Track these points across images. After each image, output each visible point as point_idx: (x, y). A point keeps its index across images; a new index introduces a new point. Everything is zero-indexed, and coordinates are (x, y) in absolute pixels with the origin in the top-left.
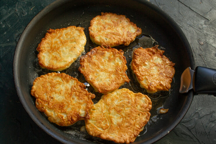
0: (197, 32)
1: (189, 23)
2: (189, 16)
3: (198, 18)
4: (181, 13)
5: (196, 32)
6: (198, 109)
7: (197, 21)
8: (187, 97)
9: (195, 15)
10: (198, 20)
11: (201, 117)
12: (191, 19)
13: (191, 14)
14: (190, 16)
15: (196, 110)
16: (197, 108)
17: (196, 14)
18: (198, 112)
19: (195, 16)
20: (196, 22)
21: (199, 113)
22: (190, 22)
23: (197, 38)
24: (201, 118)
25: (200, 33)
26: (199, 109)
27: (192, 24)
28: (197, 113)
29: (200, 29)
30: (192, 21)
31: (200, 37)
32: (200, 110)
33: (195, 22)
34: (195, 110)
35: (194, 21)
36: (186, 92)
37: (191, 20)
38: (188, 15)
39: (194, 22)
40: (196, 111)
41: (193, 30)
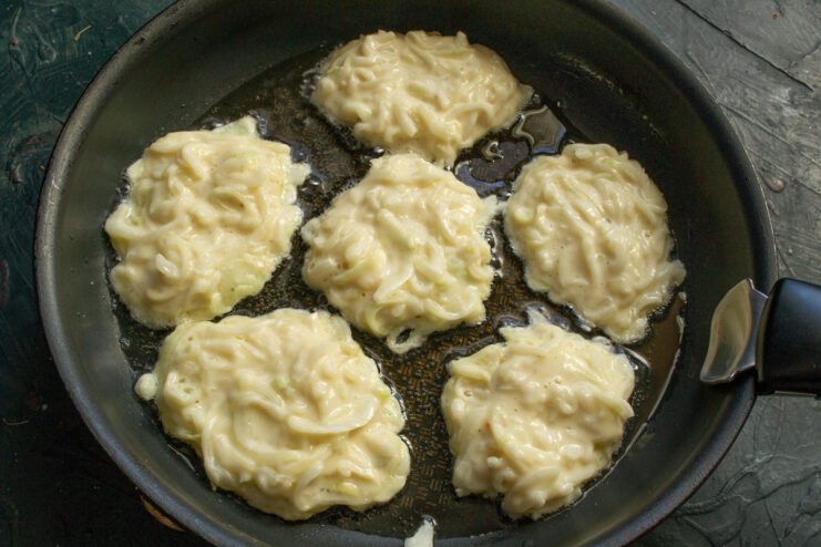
0: (759, 138)
1: (726, 100)
2: (728, 71)
3: (763, 78)
4: (694, 58)
5: (755, 139)
6: (752, 460)
7: (757, 92)
8: (727, 399)
9: (751, 64)
10: (764, 88)
11: (766, 493)
12: (733, 81)
13: (735, 60)
14: (731, 68)
15: (746, 463)
16: (749, 456)
17: (755, 64)
18: (756, 469)
19: (753, 71)
20: (754, 96)
21: (760, 474)
22: (729, 96)
23: (758, 163)
24: (764, 498)
25: (769, 140)
26: (757, 460)
27: (739, 102)
28: (751, 474)
29: (770, 123)
30: (738, 89)
31: (768, 159)
32: (762, 465)
33: (751, 95)
34: (741, 465)
35: (747, 90)
36: (724, 378)
37: (732, 88)
38: (723, 65)
39: (746, 94)
40: (747, 469)
41: (741, 128)
